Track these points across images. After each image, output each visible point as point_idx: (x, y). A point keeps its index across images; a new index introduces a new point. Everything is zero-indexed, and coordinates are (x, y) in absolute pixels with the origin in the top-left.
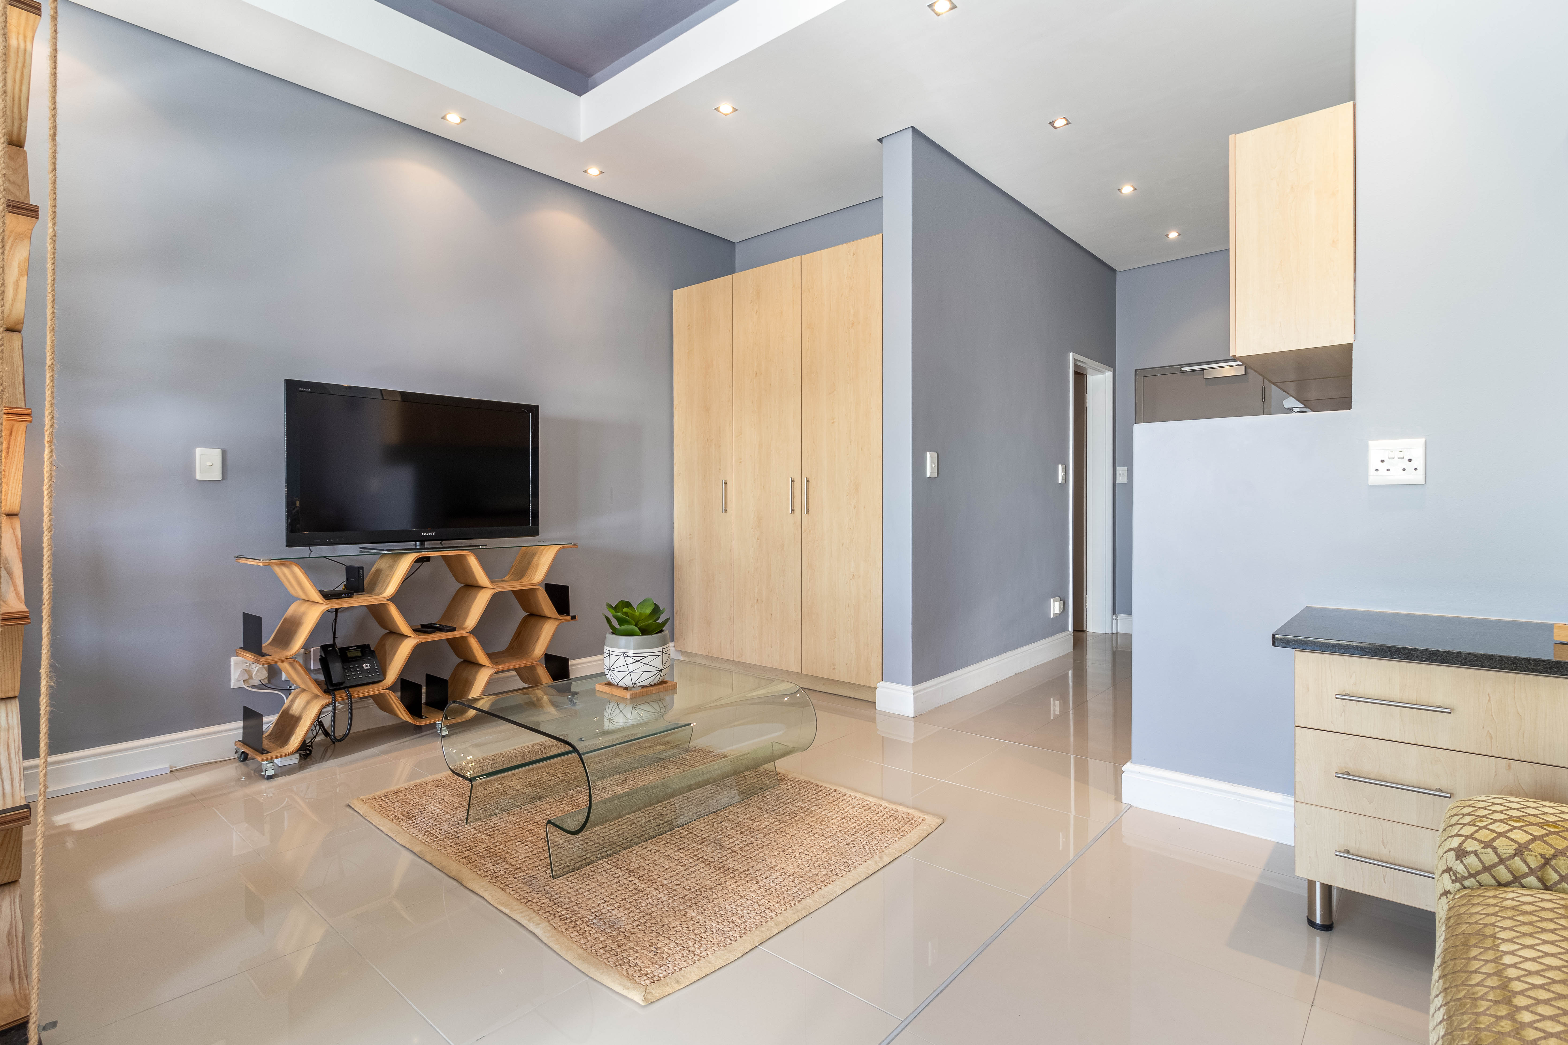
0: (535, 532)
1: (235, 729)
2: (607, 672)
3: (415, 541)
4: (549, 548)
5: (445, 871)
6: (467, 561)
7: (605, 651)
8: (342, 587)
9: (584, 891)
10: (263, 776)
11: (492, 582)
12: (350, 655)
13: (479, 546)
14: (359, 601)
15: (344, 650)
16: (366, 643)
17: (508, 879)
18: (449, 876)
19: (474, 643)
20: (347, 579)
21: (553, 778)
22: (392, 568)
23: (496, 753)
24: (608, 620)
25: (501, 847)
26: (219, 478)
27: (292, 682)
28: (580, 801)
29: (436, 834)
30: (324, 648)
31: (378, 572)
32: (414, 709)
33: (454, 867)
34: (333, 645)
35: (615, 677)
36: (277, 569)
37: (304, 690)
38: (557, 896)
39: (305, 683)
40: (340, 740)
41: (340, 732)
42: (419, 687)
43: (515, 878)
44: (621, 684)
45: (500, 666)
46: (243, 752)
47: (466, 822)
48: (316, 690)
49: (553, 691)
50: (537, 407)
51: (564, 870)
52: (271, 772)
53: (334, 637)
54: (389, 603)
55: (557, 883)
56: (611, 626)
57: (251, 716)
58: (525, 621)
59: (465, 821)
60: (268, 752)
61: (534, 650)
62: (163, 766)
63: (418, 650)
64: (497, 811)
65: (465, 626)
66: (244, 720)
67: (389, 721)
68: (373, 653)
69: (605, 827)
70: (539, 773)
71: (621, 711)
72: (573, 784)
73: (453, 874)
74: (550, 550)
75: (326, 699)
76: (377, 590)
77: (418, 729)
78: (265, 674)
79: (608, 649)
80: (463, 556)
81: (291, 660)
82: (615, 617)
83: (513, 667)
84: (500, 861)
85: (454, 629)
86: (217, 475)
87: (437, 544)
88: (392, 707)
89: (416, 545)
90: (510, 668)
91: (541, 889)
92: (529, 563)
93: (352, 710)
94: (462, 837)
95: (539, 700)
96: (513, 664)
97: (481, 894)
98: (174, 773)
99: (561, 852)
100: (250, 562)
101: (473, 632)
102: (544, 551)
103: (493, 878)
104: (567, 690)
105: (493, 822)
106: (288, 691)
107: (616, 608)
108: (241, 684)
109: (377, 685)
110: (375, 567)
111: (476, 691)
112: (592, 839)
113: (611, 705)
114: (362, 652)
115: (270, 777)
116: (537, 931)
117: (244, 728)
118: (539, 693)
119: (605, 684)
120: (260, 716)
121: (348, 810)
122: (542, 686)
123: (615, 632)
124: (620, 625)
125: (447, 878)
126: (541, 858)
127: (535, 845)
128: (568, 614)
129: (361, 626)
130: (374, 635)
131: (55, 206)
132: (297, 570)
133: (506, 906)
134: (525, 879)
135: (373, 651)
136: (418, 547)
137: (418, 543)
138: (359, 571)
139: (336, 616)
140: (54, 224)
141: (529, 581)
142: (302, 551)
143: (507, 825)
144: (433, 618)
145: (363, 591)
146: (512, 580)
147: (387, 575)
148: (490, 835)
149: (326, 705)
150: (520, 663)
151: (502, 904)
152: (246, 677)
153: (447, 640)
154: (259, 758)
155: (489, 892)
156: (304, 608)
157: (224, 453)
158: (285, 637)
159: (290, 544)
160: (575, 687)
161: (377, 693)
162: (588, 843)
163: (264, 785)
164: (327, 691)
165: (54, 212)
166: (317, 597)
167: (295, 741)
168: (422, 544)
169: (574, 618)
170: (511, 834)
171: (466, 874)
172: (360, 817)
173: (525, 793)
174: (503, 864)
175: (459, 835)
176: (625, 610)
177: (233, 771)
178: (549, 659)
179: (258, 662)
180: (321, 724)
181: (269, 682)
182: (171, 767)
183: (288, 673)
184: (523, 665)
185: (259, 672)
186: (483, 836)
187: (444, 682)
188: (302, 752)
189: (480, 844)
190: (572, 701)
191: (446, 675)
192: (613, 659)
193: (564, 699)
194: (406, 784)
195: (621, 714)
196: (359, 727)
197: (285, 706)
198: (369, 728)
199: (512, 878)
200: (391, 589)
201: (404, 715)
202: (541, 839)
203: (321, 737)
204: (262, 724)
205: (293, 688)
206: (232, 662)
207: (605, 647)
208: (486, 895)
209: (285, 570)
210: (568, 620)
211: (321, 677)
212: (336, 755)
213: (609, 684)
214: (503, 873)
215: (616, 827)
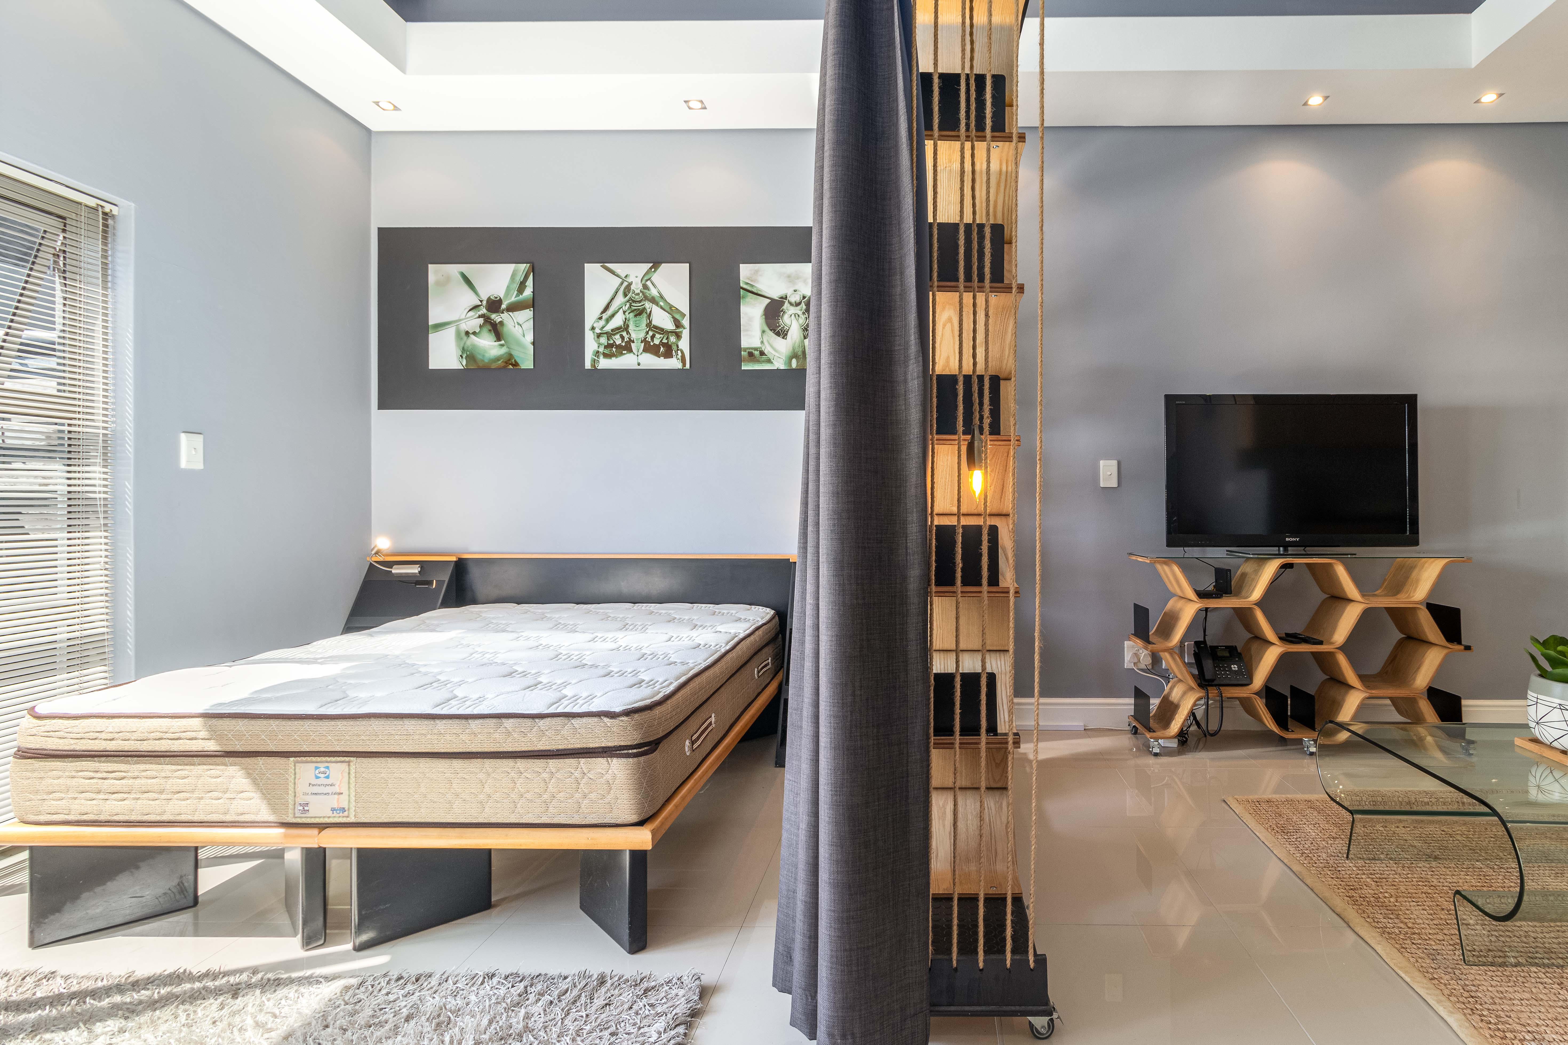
0: (1414, 541)
1: (1127, 704)
2: (1532, 724)
3: (1279, 547)
4: (1433, 562)
5: (1328, 903)
6: (1334, 571)
7: (1529, 697)
8: (1211, 588)
9: (1513, 997)
10: (1151, 752)
11: (1363, 596)
12: (1220, 654)
13: (1348, 554)
14: (1227, 603)
15: (1214, 649)
16: (1233, 644)
17: (1405, 942)
18: (1334, 911)
19: (1342, 660)
20: (1216, 581)
21: (1451, 839)
22: (1257, 572)
23: (1375, 789)
24: (1534, 658)
25: (1392, 900)
26: (1116, 485)
27: (1170, 671)
28: (1493, 879)
29: (1314, 859)
30: (1197, 644)
31: (1244, 575)
32: (1281, 720)
33: (1339, 903)
34: (1204, 642)
35: (1548, 734)
36: (1158, 566)
37: (1180, 681)
38: (1473, 988)
39: (1182, 674)
40: (1212, 735)
41: (1214, 727)
42: (1286, 698)
43: (1413, 943)
44: (1555, 744)
45: (1373, 692)
46: (1134, 727)
47: (1347, 857)
48: (1192, 683)
49: (1439, 733)
50: (1415, 396)
51: (1480, 959)
52: (1156, 750)
53: (1205, 635)
54: (1255, 607)
55: (1472, 971)
56: (1539, 667)
57: (1140, 696)
58: (1401, 643)
59: (1345, 856)
60: (1154, 732)
61: (1414, 679)
62: (1077, 724)
63: (1283, 659)
64: (1382, 856)
65: (1332, 640)
66: (1135, 697)
67: (1253, 726)
68: (1239, 655)
69: (1536, 926)
70: (1433, 828)
71: (1556, 780)
72: (1481, 855)
73: (1338, 910)
74: (1434, 564)
75: (1200, 693)
76: (1243, 593)
77: (1282, 742)
78: (1149, 660)
79: (1535, 695)
80: (1330, 565)
81: (1170, 651)
82: (1543, 655)
83: (1390, 695)
84: (1392, 916)
85: (1321, 643)
86: (1114, 484)
87: (1300, 550)
88: (1259, 712)
89: (1279, 550)
90: (1385, 695)
91: (1450, 970)
92: (1407, 578)
93: (1222, 708)
94: (1343, 873)
95: (1422, 739)
96: (1390, 692)
97: (1373, 945)
98: (1088, 732)
99: (1473, 935)
100: (1140, 559)
101: (1342, 648)
102: (1426, 565)
103: (1384, 932)
104: (1460, 735)
105: (1377, 867)
106: (1168, 680)
107: (1545, 644)
108: (1132, 666)
109: (1245, 688)
110: (1240, 570)
111: (1345, 715)
112: (1517, 934)
113: (1540, 770)
114: (1230, 652)
115: (1156, 755)
116: (1450, 1020)
117: (1135, 705)
118: (1421, 730)
119: (1530, 740)
120: (1148, 698)
121: (1224, 805)
122: (1427, 725)
123: (1544, 674)
124: (1553, 667)
125: (1331, 912)
126: (1446, 932)
127: (1435, 914)
128: (1459, 642)
129: (1228, 628)
130: (1240, 638)
131: (1042, 280)
132: (1176, 569)
133: (1406, 972)
134: (1426, 949)
135: (1240, 654)
136: (1282, 553)
137: (1281, 549)
138: (1227, 574)
139: (1206, 615)
140: (1042, 294)
141: (1407, 598)
142: (1178, 551)
143: (1396, 876)
144: (1297, 628)
145: (1231, 593)
146: (1386, 595)
147: (1253, 579)
148: (1376, 882)
149: (1200, 699)
150: (1398, 691)
151: (1400, 968)
152: (1136, 660)
153: (1312, 653)
154: (1148, 735)
155: (1382, 948)
156: (1180, 604)
157: (1119, 464)
158: (1166, 629)
159: (1170, 544)
160: (1470, 734)
161: (1245, 695)
162: (1511, 937)
163: (1152, 760)
164: (1201, 686)
165: (1042, 285)
166: (1192, 595)
167: (1175, 726)
168: (1286, 550)
169: (1468, 648)
170: (1402, 888)
171: (1351, 913)
172: (1236, 816)
173: (1415, 847)
174: (1396, 921)
175: (1339, 869)
176: (1560, 648)
177: (1125, 741)
178: (1434, 694)
179: (1146, 649)
180: (1194, 715)
181: (1153, 668)
182: (1085, 726)
183: (1167, 662)
184: (1402, 695)
185: (1145, 658)
186: (1368, 880)
187: (1310, 699)
188: (1181, 738)
189: (1365, 887)
190: (1467, 750)
191: (1311, 691)
192: (1542, 710)
193: (1455, 746)
194: (1274, 796)
195: (1557, 785)
196: (1228, 726)
197: (1166, 692)
198: (1236, 729)
199: (1408, 942)
200: (1257, 594)
201: (1270, 724)
202: (1443, 909)
203: (1194, 728)
204: (1149, 704)
205: (1171, 677)
206: (1125, 646)
207: (1529, 692)
208: (1379, 949)
209: (1166, 568)
210: (1460, 650)
211: (1196, 672)
212: (1207, 748)
213: (1535, 741)
214: (1397, 931)
215: (1553, 931)
